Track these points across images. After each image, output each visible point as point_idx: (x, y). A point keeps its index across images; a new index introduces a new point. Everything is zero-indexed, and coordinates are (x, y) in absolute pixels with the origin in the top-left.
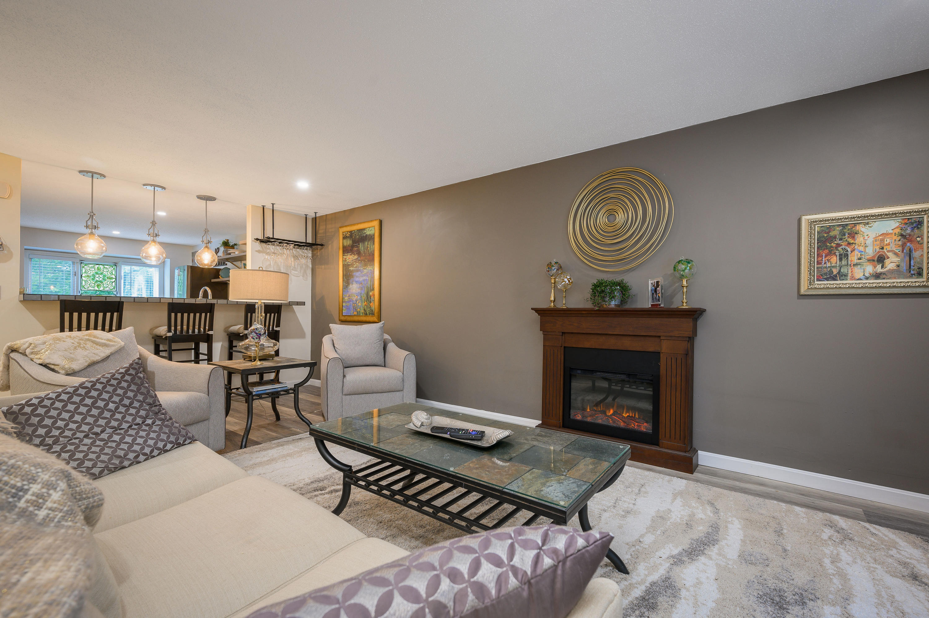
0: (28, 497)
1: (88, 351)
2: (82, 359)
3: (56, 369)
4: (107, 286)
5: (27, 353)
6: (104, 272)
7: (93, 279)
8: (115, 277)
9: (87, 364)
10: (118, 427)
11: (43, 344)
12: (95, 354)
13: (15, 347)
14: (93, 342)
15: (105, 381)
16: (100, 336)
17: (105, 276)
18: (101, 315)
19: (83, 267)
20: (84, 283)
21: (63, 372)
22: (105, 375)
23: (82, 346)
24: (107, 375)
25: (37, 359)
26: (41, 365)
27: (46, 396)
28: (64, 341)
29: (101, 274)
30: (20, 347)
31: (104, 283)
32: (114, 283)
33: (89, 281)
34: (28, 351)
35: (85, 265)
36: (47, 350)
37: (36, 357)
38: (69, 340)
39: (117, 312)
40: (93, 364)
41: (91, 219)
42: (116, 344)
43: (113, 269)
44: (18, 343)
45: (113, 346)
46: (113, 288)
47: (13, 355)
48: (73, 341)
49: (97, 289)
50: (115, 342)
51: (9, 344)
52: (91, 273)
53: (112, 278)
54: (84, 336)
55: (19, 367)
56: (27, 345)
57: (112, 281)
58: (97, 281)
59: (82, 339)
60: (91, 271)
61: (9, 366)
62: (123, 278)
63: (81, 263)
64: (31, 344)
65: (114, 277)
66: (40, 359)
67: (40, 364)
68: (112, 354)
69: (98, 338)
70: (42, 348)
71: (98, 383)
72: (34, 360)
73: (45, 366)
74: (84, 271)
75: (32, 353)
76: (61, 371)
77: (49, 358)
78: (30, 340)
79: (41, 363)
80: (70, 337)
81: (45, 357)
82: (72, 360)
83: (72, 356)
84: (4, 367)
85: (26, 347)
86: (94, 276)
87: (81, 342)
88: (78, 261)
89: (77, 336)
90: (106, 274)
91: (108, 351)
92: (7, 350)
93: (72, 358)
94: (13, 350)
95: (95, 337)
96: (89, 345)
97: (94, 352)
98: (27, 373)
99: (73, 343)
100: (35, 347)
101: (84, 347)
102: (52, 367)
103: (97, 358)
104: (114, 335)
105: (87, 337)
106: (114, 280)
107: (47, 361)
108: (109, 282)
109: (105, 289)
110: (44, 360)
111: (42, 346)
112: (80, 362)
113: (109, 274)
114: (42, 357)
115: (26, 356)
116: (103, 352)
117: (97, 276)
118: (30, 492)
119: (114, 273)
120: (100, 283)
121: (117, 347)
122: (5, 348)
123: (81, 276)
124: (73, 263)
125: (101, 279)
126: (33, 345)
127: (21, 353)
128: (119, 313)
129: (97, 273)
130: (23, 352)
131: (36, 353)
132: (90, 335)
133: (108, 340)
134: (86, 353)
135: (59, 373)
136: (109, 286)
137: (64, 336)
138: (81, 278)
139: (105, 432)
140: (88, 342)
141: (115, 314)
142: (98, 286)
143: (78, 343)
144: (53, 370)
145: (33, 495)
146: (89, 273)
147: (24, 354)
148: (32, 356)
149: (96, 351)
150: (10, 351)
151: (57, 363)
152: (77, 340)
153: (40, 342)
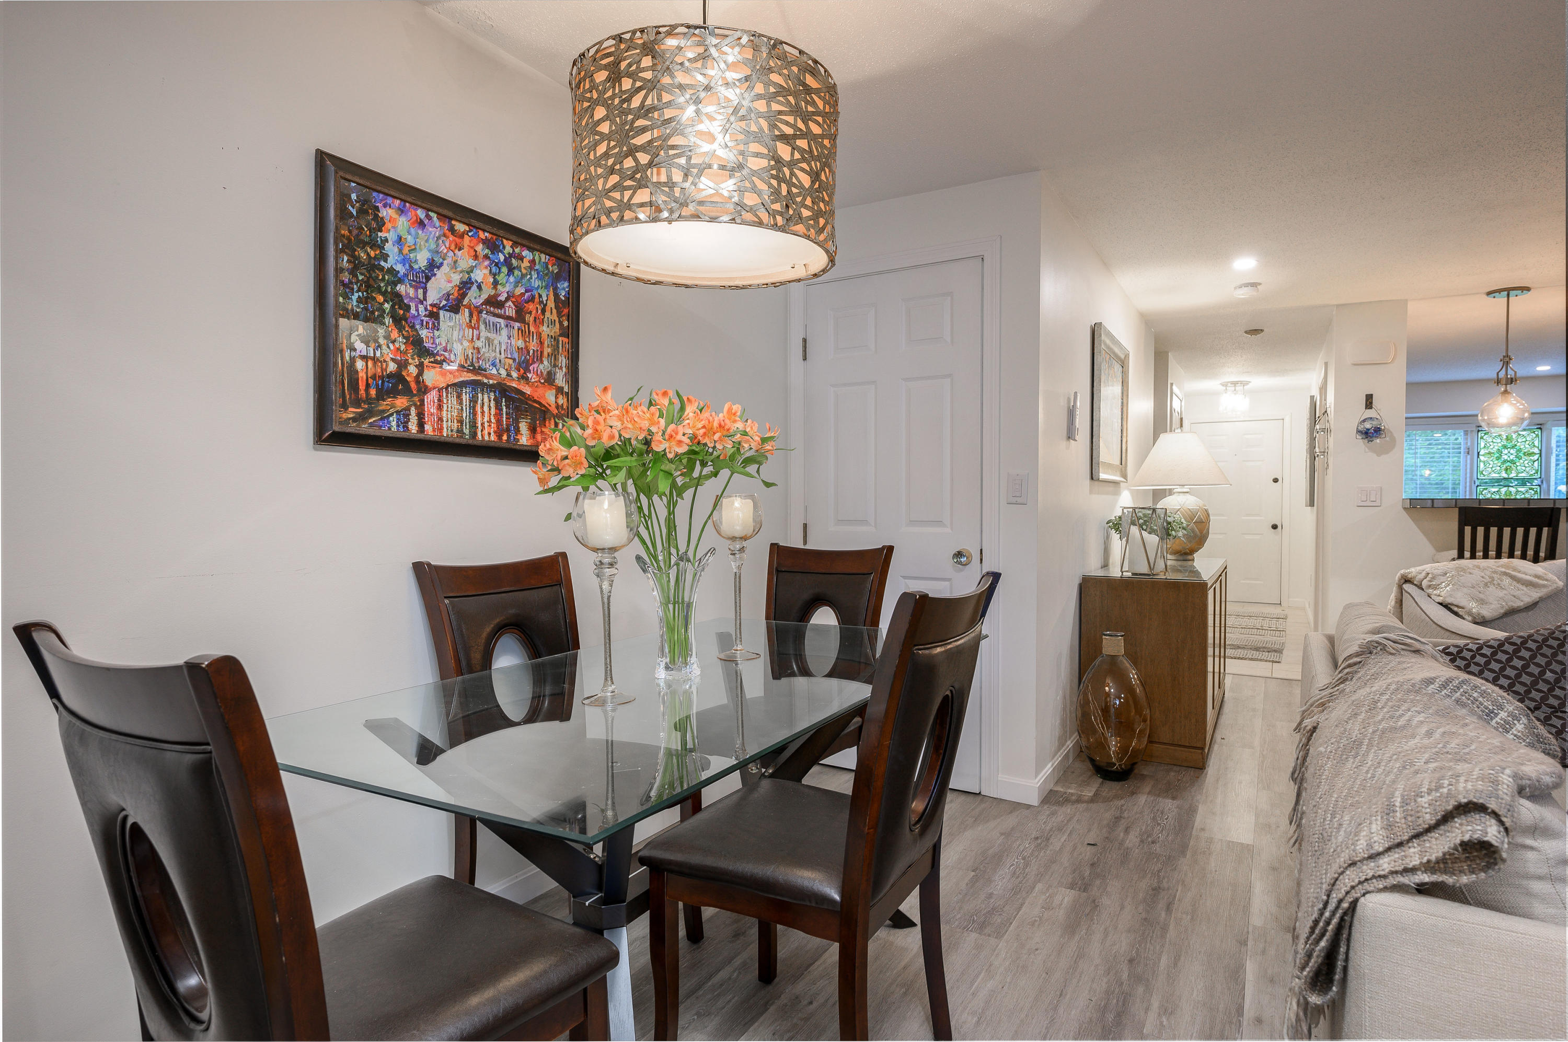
0: (1497, 719)
1: (1505, 592)
2: (1496, 602)
3: (1461, 613)
4: (1524, 468)
5: (1424, 586)
6: (1518, 444)
7: (1498, 458)
8: (1538, 452)
9: (1502, 611)
10: (1559, 708)
11: (1443, 575)
12: (1514, 596)
13: (1410, 576)
14: (1513, 578)
15: (1540, 639)
16: (1522, 569)
17: (1520, 450)
18: (1520, 531)
19: (1482, 438)
20: (1482, 465)
21: (1470, 618)
22: (1539, 630)
23: (1495, 582)
24: (1542, 632)
25: (1436, 595)
26: (1441, 604)
27: (1465, 646)
28: (1470, 573)
29: (1513, 447)
30: (1415, 577)
31: (1518, 464)
32: (1536, 463)
33: (1491, 463)
34: (1425, 583)
35: (1485, 434)
36: (1449, 585)
37: (1435, 592)
38: (1476, 571)
39: (1549, 526)
40: (1511, 612)
41: (1504, 368)
42: (1549, 583)
43: (1534, 435)
44: (1413, 571)
45: (1544, 586)
46: (1534, 471)
47: (1406, 587)
48: (1483, 574)
49: (1506, 476)
50: (1547, 580)
51: (1402, 572)
52: (1494, 448)
53: (1533, 454)
54: (1498, 567)
55: (1415, 604)
56: (1423, 574)
57: (1532, 458)
58: (1505, 461)
59: (1495, 572)
60: (1495, 444)
61: (1401, 601)
62: (1554, 450)
63: (1479, 431)
64: (1428, 574)
65: (1536, 451)
66: (1439, 596)
67: (1439, 603)
68: (1541, 599)
69: (1519, 572)
70: (1442, 581)
71: (1531, 640)
72: (1432, 596)
73: (1446, 606)
74: (1482, 445)
75: (1429, 586)
76: (1466, 617)
77: (1451, 596)
78: (1428, 567)
79: (1441, 602)
80: (1478, 567)
81: (1445, 592)
82: (1482, 602)
83: (1482, 596)
84: (1396, 602)
85: (1422, 577)
86: (1500, 452)
87: (1495, 576)
88: (1474, 429)
89: (1488, 567)
90: (1522, 447)
91: (1535, 595)
92: (1400, 580)
93: (1482, 600)
94: (1407, 580)
95: (1515, 570)
96: (1507, 581)
97: (1515, 594)
98: (1425, 613)
99: (1483, 577)
100: (1433, 578)
101: (1499, 584)
102: (1456, 609)
103: (1518, 604)
104: (1545, 569)
105: (1503, 570)
106: (1536, 457)
107: (1449, 600)
108: (1526, 462)
109: (1520, 475)
110: (1445, 597)
111: (1442, 578)
112: (1493, 606)
113: (1527, 446)
114: (1442, 594)
115: (1423, 590)
116: (1529, 596)
117: (1506, 451)
118: (1499, 717)
119: (1536, 443)
120: (1510, 464)
121: (1550, 588)
122: (1398, 575)
123: (1478, 453)
124: (1466, 433)
125: (1512, 457)
126: (1430, 576)
127: (1416, 585)
128: (1551, 528)
129: (1505, 447)
130: (1418, 584)
131: (1435, 587)
132: (1507, 567)
133: (1536, 576)
134: (1501, 594)
135: (1464, 619)
136: (1528, 469)
137: (1471, 566)
138: (1478, 457)
139: (1541, 710)
140: (1504, 578)
141: (1545, 530)
142: (1506, 470)
143: (1490, 577)
144: (1456, 614)
145: (1501, 719)
146: (1492, 447)
147: (1420, 587)
148: (1430, 591)
149: (1517, 593)
150: (1403, 581)
151: (1461, 604)
152: (1488, 573)
153: (1439, 572)
